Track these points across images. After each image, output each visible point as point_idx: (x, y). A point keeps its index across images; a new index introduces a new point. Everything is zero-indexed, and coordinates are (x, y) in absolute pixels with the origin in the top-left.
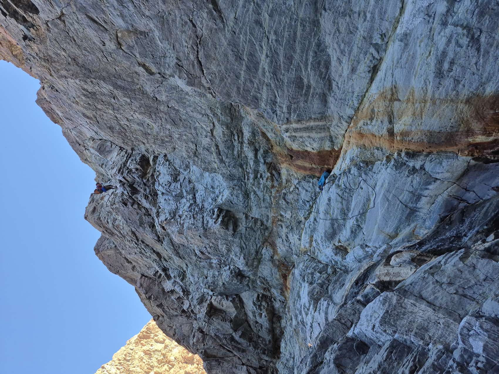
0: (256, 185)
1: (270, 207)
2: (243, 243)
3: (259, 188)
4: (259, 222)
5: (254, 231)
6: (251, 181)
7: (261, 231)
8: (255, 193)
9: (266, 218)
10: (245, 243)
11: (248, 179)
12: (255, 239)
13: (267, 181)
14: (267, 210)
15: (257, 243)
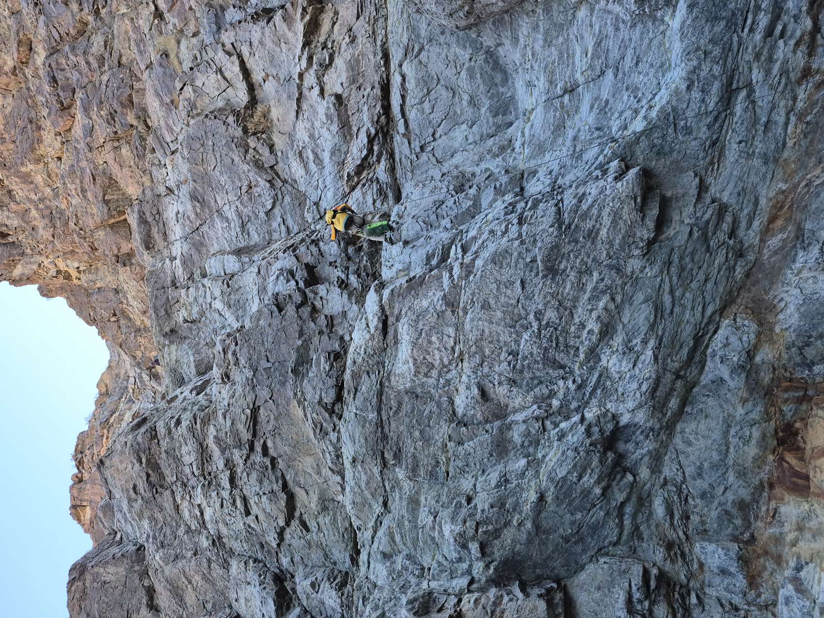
0: (763, 58)
1: (776, 161)
2: (667, 288)
3: (768, 72)
4: (729, 219)
5: (708, 249)
6: (758, 37)
7: (727, 253)
8: (749, 96)
9: (751, 206)
10: (672, 292)
11: (751, 30)
12: (706, 281)
13: (794, 52)
14: (764, 169)
15: (708, 298)
